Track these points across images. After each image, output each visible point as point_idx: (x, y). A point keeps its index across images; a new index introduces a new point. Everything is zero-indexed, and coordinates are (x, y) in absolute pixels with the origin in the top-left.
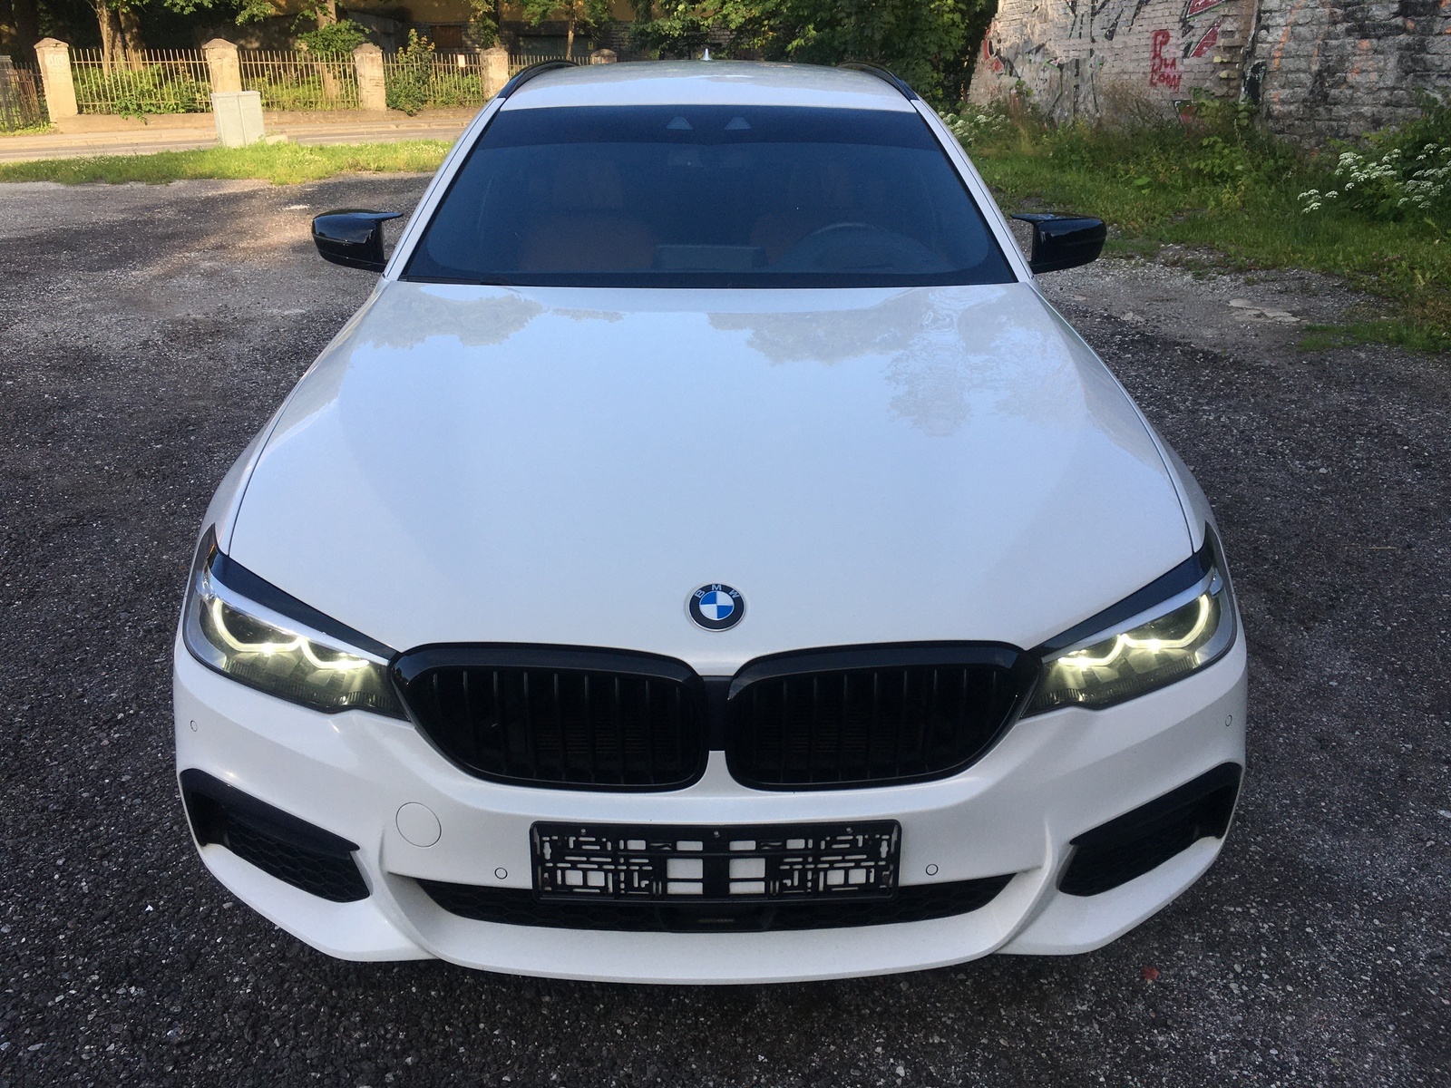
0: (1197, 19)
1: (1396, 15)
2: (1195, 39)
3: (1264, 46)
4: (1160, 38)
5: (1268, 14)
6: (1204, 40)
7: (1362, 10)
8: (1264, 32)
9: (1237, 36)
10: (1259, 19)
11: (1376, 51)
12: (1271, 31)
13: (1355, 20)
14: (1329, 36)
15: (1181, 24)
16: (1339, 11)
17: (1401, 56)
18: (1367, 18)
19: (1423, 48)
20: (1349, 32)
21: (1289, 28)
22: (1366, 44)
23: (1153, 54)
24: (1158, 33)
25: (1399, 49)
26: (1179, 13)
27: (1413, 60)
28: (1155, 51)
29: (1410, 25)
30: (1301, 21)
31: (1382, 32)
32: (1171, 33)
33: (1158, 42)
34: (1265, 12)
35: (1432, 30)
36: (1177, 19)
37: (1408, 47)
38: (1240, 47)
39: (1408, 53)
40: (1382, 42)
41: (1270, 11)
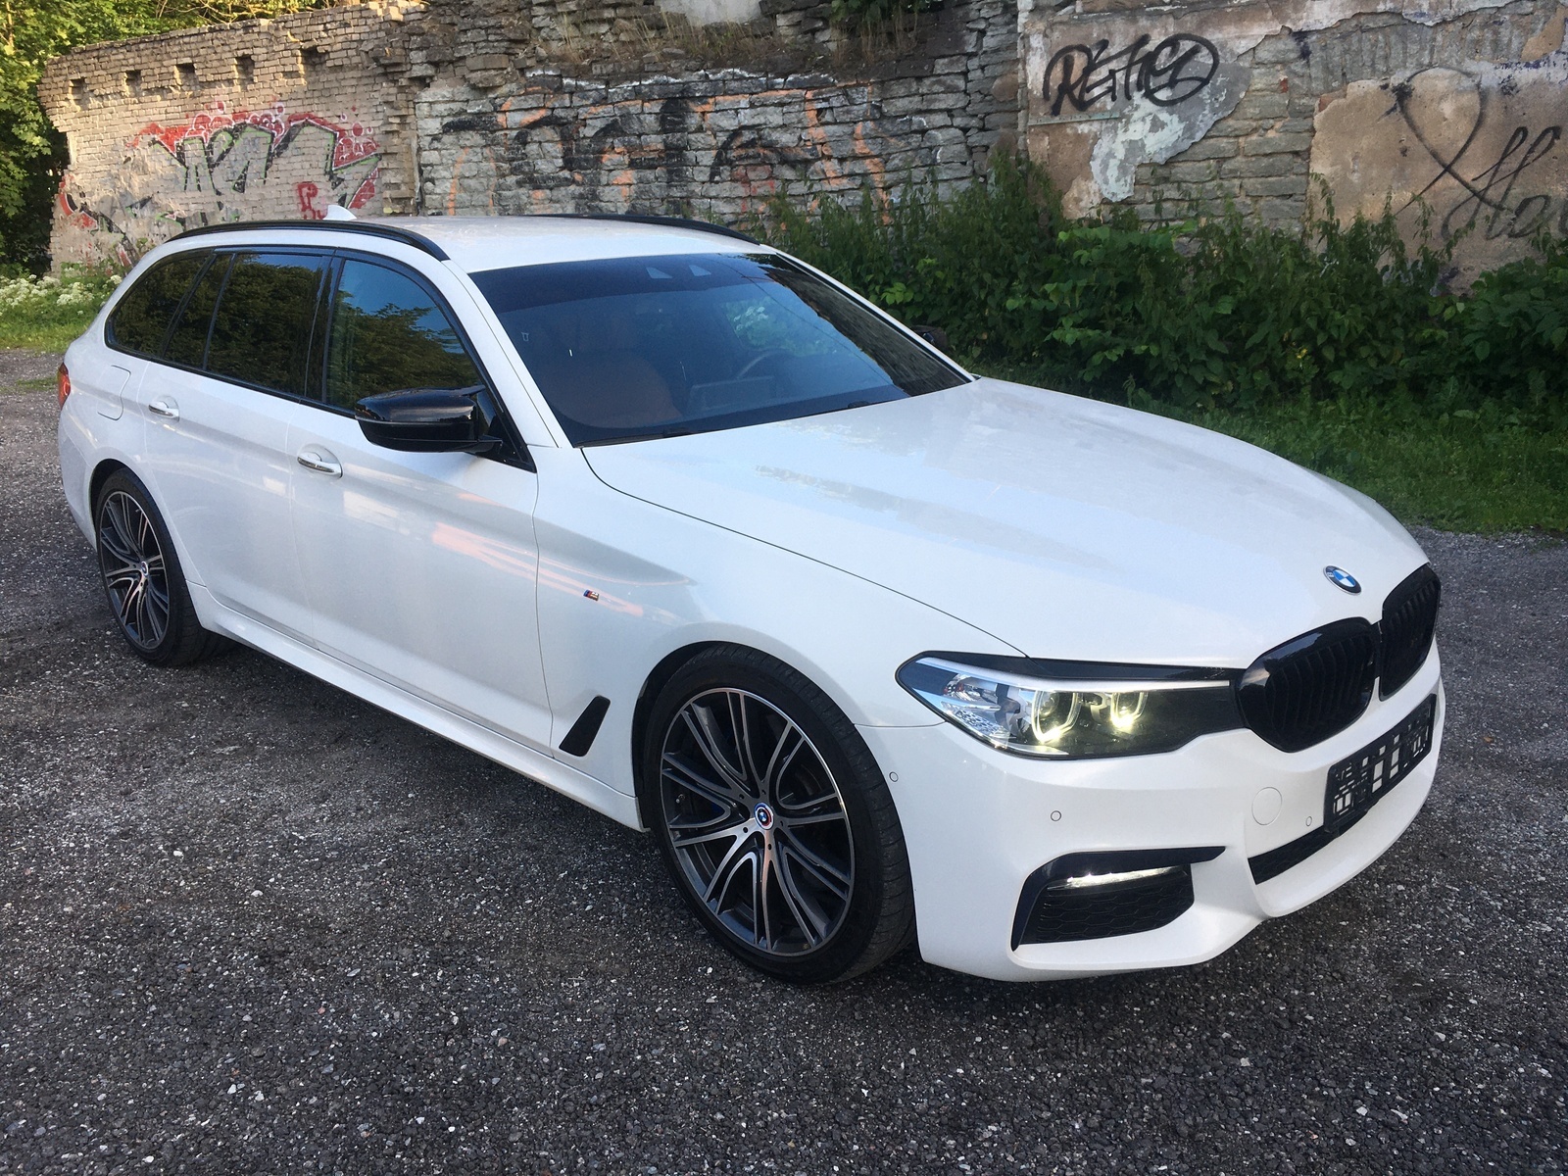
0: (345, 171)
1: (562, 168)
2: (350, 191)
3: (434, 197)
4: (305, 190)
5: (429, 168)
6: (361, 191)
7: (528, 164)
8: (429, 185)
9: (403, 188)
10: (421, 172)
11: (551, 200)
12: (437, 182)
13: (523, 173)
14: (499, 187)
15: (327, 177)
16: (505, 166)
17: (577, 204)
18: (536, 172)
19: (595, 197)
20: (520, 184)
21: (456, 180)
22: (540, 194)
23: (301, 206)
24: (300, 187)
25: (573, 198)
26: (322, 165)
27: (589, 207)
28: (303, 203)
29: (578, 177)
30: (467, 175)
31: (552, 184)
32: (318, 186)
33: (304, 194)
34: (426, 166)
35: (599, 181)
36: (322, 171)
37: (581, 196)
38: (409, 199)
39: (584, 201)
40: (555, 192)
41: (431, 165)
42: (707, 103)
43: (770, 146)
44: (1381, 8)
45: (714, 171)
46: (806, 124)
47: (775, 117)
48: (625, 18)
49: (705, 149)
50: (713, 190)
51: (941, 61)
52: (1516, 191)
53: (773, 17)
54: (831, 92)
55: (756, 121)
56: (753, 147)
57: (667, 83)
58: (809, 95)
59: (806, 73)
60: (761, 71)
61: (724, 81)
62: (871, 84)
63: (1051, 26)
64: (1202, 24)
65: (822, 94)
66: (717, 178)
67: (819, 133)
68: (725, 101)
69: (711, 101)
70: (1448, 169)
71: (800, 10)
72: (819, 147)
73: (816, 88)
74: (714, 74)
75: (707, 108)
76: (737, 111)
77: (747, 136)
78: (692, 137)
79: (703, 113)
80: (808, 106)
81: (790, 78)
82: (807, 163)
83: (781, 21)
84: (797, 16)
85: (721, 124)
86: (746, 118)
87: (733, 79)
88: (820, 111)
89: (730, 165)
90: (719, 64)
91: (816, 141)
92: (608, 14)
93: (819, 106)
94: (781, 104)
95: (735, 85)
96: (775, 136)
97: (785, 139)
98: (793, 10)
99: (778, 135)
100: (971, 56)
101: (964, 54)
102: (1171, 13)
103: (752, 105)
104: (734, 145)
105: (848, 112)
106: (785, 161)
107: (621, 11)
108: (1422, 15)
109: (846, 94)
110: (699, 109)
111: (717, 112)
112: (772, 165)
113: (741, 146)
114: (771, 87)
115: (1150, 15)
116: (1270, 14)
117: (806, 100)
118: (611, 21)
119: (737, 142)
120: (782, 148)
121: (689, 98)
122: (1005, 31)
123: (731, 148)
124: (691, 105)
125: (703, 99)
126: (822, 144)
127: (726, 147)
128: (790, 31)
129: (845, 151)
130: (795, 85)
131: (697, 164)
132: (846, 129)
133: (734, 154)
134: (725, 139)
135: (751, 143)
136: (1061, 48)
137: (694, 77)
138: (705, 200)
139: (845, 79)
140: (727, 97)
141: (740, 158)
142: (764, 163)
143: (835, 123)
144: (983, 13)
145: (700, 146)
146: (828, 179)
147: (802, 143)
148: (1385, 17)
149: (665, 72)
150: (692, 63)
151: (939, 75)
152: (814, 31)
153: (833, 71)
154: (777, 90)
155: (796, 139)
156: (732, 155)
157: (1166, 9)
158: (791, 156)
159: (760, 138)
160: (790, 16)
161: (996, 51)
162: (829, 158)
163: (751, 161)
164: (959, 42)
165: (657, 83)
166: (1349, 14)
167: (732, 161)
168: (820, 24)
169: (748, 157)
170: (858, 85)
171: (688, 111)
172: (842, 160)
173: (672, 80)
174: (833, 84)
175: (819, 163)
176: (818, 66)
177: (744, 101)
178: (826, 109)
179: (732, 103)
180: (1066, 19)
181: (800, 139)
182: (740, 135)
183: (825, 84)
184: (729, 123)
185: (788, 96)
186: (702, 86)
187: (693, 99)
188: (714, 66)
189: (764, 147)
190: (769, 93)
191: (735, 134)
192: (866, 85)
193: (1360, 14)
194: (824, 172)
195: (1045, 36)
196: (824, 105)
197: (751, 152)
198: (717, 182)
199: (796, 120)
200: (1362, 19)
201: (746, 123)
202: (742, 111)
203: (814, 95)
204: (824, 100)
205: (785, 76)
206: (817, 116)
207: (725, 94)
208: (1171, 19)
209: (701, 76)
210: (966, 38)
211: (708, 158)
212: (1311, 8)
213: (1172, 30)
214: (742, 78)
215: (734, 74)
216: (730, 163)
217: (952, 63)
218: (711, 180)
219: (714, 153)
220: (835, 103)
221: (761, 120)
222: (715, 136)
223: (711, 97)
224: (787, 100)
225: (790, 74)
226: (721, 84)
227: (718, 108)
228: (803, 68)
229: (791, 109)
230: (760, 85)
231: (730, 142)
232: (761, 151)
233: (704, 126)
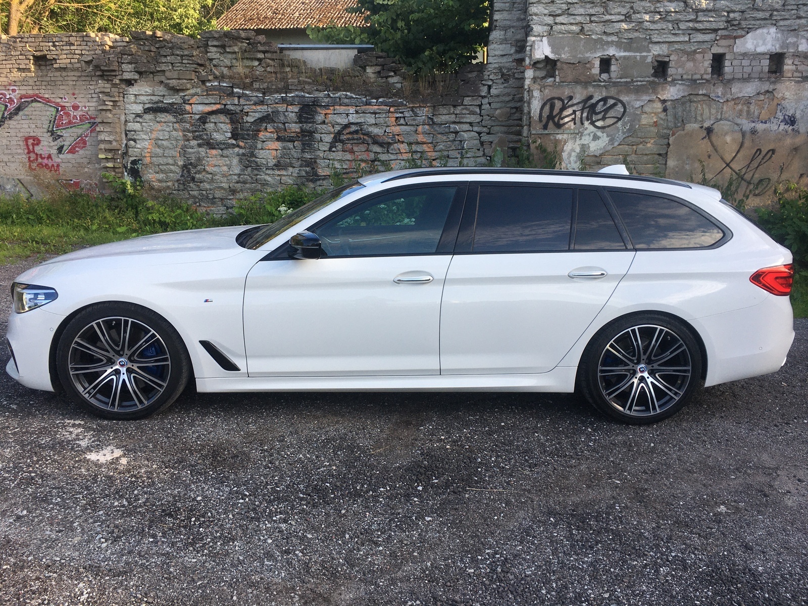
0: (64, 131)
1: (230, 138)
2: (67, 143)
3: (136, 150)
4: (31, 141)
5: (133, 133)
6: (76, 144)
7: (207, 135)
8: (132, 143)
9: (114, 143)
10: (126, 135)
11: (222, 156)
12: (138, 141)
13: (203, 139)
14: (184, 147)
15: (49, 134)
16: (190, 135)
17: (241, 159)
18: (212, 139)
19: (253, 155)
20: (200, 145)
21: (153, 141)
22: (214, 152)
23: (26, 151)
24: (27, 139)
25: (238, 155)
26: (46, 126)
27: (248, 161)
28: (28, 149)
29: (241, 144)
30: (161, 138)
31: (223, 146)
32: (41, 139)
33: (29, 144)
34: (129, 131)
35: (256, 147)
36: (45, 130)
37: (244, 155)
38: (118, 150)
39: (245, 158)
40: (225, 152)
41: (135, 131)
42: (328, 109)
43: (368, 134)
44: (701, 92)
45: (332, 145)
46: (389, 124)
47: (371, 119)
48: (270, 59)
49: (327, 134)
50: (332, 155)
51: (467, 98)
52: (756, 176)
53: (364, 68)
54: (405, 109)
55: (359, 121)
56: (357, 134)
57: (304, 97)
58: (392, 109)
59: (390, 98)
60: (363, 95)
61: (340, 99)
62: (428, 107)
63: (544, 87)
64: (619, 92)
65: (400, 109)
66: (334, 149)
67: (397, 129)
68: (340, 109)
69: (332, 108)
70: (728, 165)
71: (381, 65)
72: (396, 136)
73: (396, 106)
74: (333, 94)
75: (328, 111)
76: (347, 115)
77: (353, 128)
78: (319, 126)
79: (326, 114)
80: (390, 115)
81: (380, 100)
82: (389, 144)
83: (369, 70)
84: (378, 68)
85: (338, 121)
86: (353, 118)
87: (346, 98)
88: (397, 118)
89: (342, 143)
90: (337, 89)
91: (395, 133)
92: (260, 56)
93: (398, 116)
94: (375, 113)
95: (346, 101)
96: (371, 129)
97: (376, 131)
98: (377, 65)
99: (372, 129)
100: (483, 97)
101: (480, 96)
102: (604, 86)
103: (357, 112)
104: (344, 132)
105: (414, 120)
106: (375, 142)
107: (268, 55)
108: (719, 97)
109: (413, 111)
110: (324, 112)
111: (335, 114)
112: (368, 144)
113: (350, 133)
114: (368, 104)
115: (594, 86)
116: (651, 91)
117: (389, 112)
118: (260, 60)
119: (347, 131)
120: (374, 136)
121: (318, 105)
122: (502, 86)
123: (343, 134)
124: (319, 109)
125: (326, 107)
126: (398, 135)
127: (339, 133)
128: (372, 76)
129: (412, 139)
130: (382, 104)
131: (321, 140)
132: (413, 128)
133: (345, 137)
134: (339, 129)
135: (356, 132)
136: (549, 98)
137: (321, 95)
138: (326, 161)
139: (413, 102)
140: (342, 107)
141: (348, 139)
142: (364, 143)
143: (407, 124)
144: (491, 77)
145: (323, 131)
146: (401, 153)
147: (386, 134)
148: (702, 96)
149: (302, 90)
150: (320, 88)
151: (466, 105)
152: (387, 77)
153: (406, 98)
154: (372, 105)
155: (383, 131)
156: (343, 137)
157: (602, 84)
158: (380, 140)
159: (361, 130)
160: (374, 68)
161: (498, 96)
162: (403, 142)
163: (356, 142)
164: (477, 90)
165: (297, 96)
166: (686, 94)
167: (344, 141)
168: (392, 73)
169: (353, 139)
170: (420, 107)
171: (316, 112)
172: (410, 144)
173: (307, 95)
174: (406, 105)
175: (396, 144)
176: (395, 95)
177: (352, 110)
178: (401, 117)
179: (344, 110)
180: (551, 84)
181: (385, 131)
182: (349, 127)
183: (402, 104)
184: (343, 121)
185: (378, 109)
186: (326, 100)
187: (320, 106)
188: (334, 90)
189: (364, 134)
190: (367, 107)
191: (346, 126)
192: (425, 107)
193: (691, 94)
194: (399, 149)
195: (541, 91)
196: (400, 115)
197: (355, 136)
198: (334, 152)
199: (383, 122)
200: (691, 97)
201: (353, 121)
202: (351, 115)
203: (395, 110)
204: (400, 113)
205: (377, 98)
206: (396, 120)
207: (341, 105)
208: (604, 89)
209: (325, 95)
210: (481, 88)
211: (329, 138)
212: (670, 89)
213: (604, 94)
214: (351, 98)
215: (346, 95)
216: (342, 141)
217: (474, 100)
218: (330, 150)
219: (332, 136)
220: (406, 114)
221: (362, 120)
222: (333, 127)
223: (332, 106)
224: (378, 111)
225: (380, 98)
226: (338, 100)
227: (335, 112)
228: (386, 96)
229: (380, 116)
230: (362, 102)
231: (342, 131)
232: (362, 136)
233: (326, 121)
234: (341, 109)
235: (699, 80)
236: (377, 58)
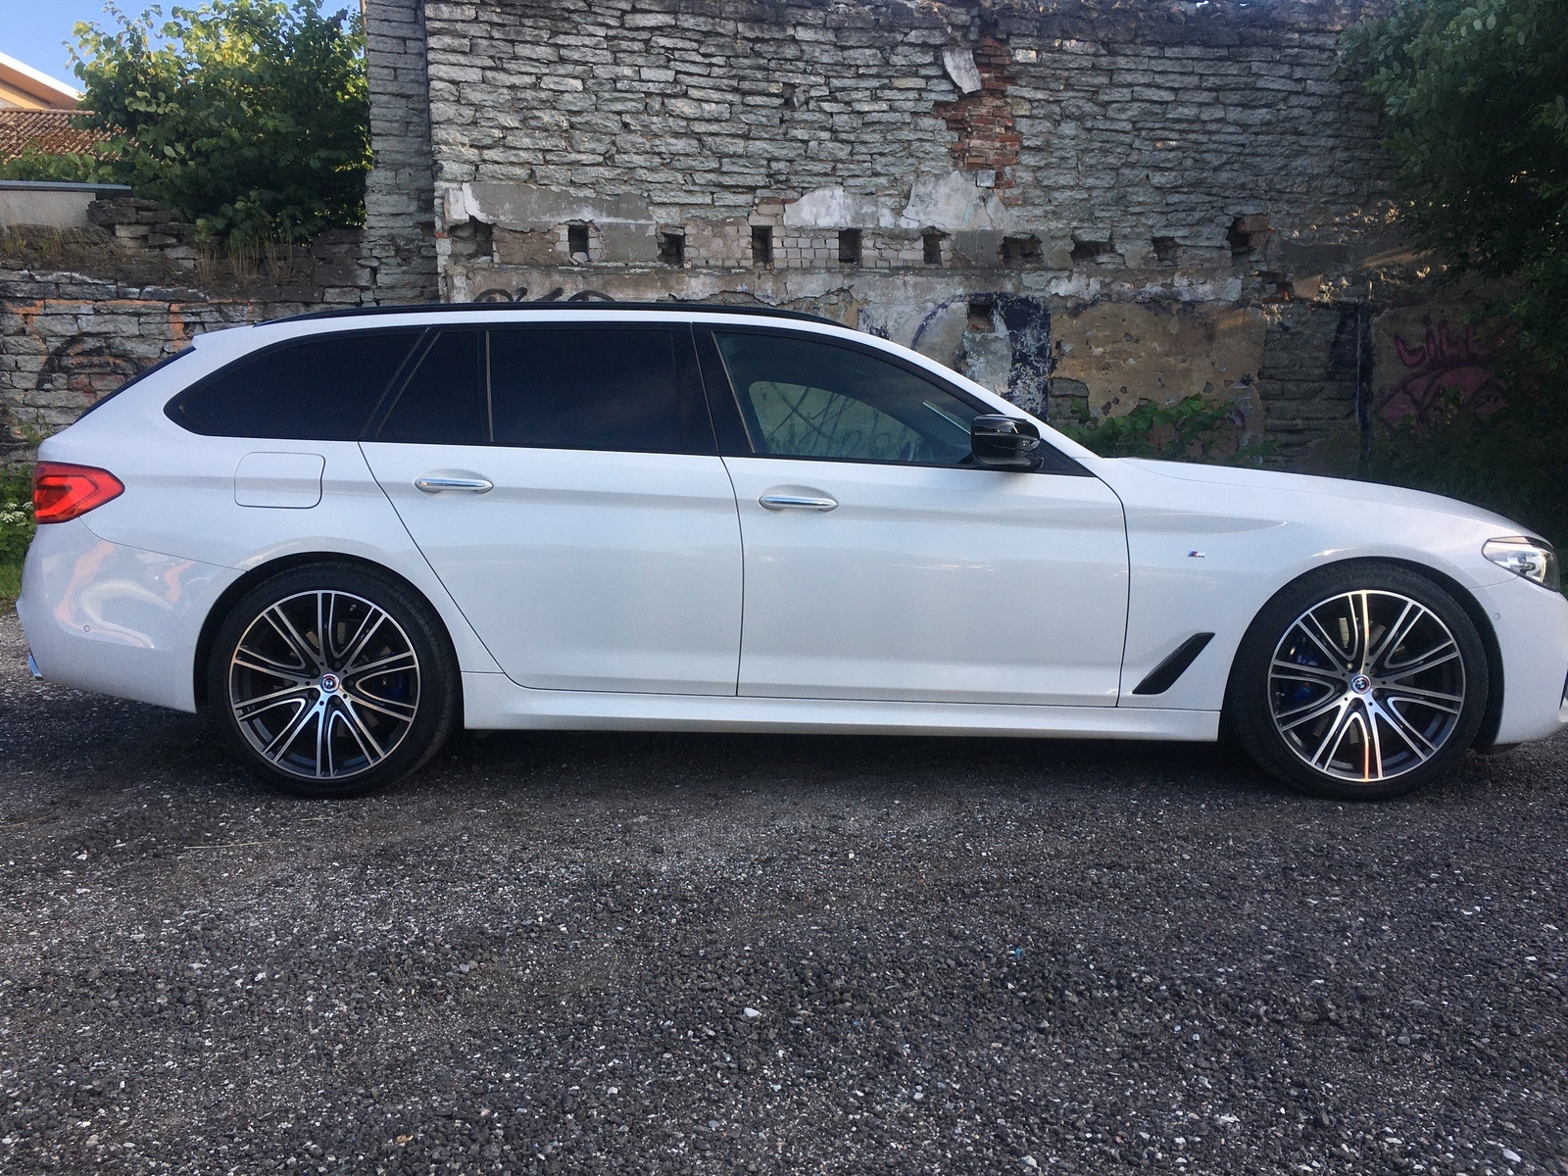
42: (31, 305)
43: (124, 356)
44: (739, 289)
45: (42, 381)
46: (169, 336)
47: (131, 327)
49: (29, 354)
50: (42, 399)
51: (332, 291)
52: (840, 427)
53: (110, 228)
54: (202, 307)
55: (103, 329)
56: (99, 355)
58: (175, 308)
59: (169, 286)
60: (110, 278)
61: (57, 284)
62: (251, 304)
63: (474, 270)
64: (606, 285)
65: (191, 308)
66: (47, 386)
68: (59, 305)
69: (39, 303)
70: (795, 410)
71: (147, 224)
73: (183, 302)
74: (42, 275)
75: (32, 310)
76: (76, 317)
77: (90, 343)
78: (12, 340)
79: (25, 315)
80: (172, 318)
81: (149, 289)
83: (122, 232)
84: (142, 230)
85: (55, 329)
86: (88, 324)
87: (71, 283)
88: (187, 325)
89: (66, 373)
90: (50, 266)
93: (188, 320)
94: (138, 315)
95: (71, 289)
96: (129, 346)
97: (142, 349)
98: (138, 223)
99: (133, 345)
100: (363, 289)
101: (357, 287)
102: (580, 273)
103: (97, 312)
104: (71, 351)
108: (768, 297)
109: (220, 311)
110: (21, 311)
111: (47, 315)
112: (126, 375)
113: (83, 353)
114: (125, 296)
115: (562, 272)
116: (659, 284)
117: (169, 312)
119: (78, 348)
120: (139, 359)
121: (6, 297)
122: (399, 270)
123: (68, 355)
124: (9, 306)
125: (27, 300)
127: (59, 353)
128: (130, 243)
130: (152, 296)
131: (18, 369)
133: (72, 361)
134: (58, 344)
135: (98, 351)
136: (483, 290)
137: (15, 276)
138: (31, 409)
139: (219, 295)
140: (62, 301)
141: (81, 366)
142: (114, 373)
144: (375, 253)
145: (22, 350)
147: (165, 354)
148: (741, 296)
150: (11, 262)
151: (330, 303)
152: (162, 247)
153: (204, 286)
154: (131, 299)
155: (158, 351)
156: (67, 362)
157: (576, 269)
159: (109, 347)
160: (131, 229)
161: (392, 288)
163: (96, 370)
164: (350, 275)
166: (717, 291)
167: (70, 368)
168: (174, 241)
169: (92, 365)
170: (235, 303)
171: (4, 311)
174: (205, 300)
176: (179, 280)
177: (86, 308)
178: (194, 323)
179: (68, 307)
180: (486, 266)
181: (163, 350)
182: (81, 341)
183: (195, 298)
184: (67, 328)
185: (144, 306)
186: (27, 288)
187: (14, 299)
188: (42, 267)
189: (115, 356)
190: (120, 302)
191: (74, 340)
192: (246, 305)
193: (725, 291)
195: (468, 278)
196: (193, 319)
197: (96, 360)
198: (48, 390)
199: (156, 331)
200: (726, 295)
201: (89, 329)
202: (84, 318)
203: (182, 308)
204: (193, 314)
205: (141, 286)
206: (184, 329)
207: (59, 297)
208: (580, 278)
209: (24, 276)
210: (358, 272)
211: (35, 364)
212: (689, 282)
213: (582, 287)
214: (83, 283)
215: (72, 277)
216: (66, 370)
217: (345, 293)
218: (39, 387)
219: (43, 359)
220: (207, 318)
221: (110, 328)
222: (45, 341)
223: (41, 299)
224: (144, 310)
225: (148, 284)
226: (53, 287)
227: (48, 311)
228: (161, 281)
229: (150, 320)
230: (109, 292)
231: (66, 349)
232: (111, 360)
233: (28, 329)
234: (63, 305)
235: (734, 268)
236: (138, 209)
